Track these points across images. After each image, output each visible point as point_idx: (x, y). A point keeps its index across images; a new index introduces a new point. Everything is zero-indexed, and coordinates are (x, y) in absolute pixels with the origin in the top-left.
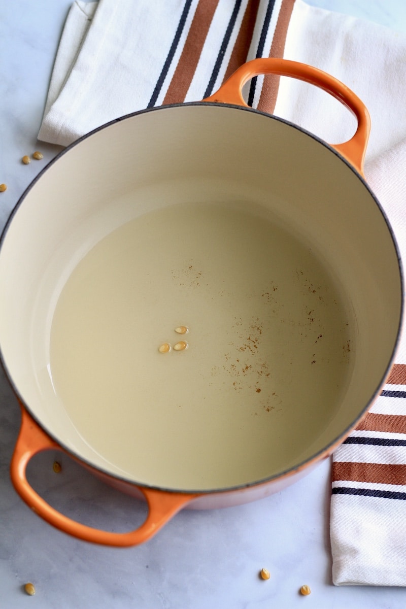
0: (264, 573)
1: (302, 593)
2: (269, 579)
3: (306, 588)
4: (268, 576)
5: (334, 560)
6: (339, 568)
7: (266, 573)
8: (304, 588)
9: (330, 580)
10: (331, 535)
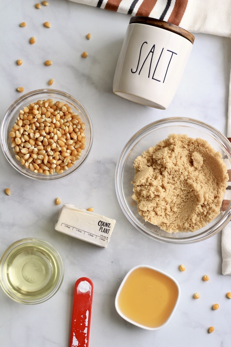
0: (182, 268)
1: (204, 279)
2: (184, 271)
3: (207, 277)
4: (184, 269)
5: (224, 260)
6: (226, 265)
7: (183, 267)
8: (205, 277)
9: (220, 272)
10: (222, 245)
